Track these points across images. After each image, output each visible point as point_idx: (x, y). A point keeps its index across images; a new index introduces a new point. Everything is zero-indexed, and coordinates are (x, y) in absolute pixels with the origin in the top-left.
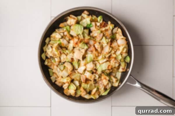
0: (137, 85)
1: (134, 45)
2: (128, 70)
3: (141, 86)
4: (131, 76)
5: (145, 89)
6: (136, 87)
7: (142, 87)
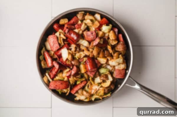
0: (137, 87)
1: (133, 46)
2: (127, 71)
3: (141, 87)
4: (130, 78)
5: (144, 91)
6: (135, 89)
7: (142, 89)
